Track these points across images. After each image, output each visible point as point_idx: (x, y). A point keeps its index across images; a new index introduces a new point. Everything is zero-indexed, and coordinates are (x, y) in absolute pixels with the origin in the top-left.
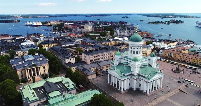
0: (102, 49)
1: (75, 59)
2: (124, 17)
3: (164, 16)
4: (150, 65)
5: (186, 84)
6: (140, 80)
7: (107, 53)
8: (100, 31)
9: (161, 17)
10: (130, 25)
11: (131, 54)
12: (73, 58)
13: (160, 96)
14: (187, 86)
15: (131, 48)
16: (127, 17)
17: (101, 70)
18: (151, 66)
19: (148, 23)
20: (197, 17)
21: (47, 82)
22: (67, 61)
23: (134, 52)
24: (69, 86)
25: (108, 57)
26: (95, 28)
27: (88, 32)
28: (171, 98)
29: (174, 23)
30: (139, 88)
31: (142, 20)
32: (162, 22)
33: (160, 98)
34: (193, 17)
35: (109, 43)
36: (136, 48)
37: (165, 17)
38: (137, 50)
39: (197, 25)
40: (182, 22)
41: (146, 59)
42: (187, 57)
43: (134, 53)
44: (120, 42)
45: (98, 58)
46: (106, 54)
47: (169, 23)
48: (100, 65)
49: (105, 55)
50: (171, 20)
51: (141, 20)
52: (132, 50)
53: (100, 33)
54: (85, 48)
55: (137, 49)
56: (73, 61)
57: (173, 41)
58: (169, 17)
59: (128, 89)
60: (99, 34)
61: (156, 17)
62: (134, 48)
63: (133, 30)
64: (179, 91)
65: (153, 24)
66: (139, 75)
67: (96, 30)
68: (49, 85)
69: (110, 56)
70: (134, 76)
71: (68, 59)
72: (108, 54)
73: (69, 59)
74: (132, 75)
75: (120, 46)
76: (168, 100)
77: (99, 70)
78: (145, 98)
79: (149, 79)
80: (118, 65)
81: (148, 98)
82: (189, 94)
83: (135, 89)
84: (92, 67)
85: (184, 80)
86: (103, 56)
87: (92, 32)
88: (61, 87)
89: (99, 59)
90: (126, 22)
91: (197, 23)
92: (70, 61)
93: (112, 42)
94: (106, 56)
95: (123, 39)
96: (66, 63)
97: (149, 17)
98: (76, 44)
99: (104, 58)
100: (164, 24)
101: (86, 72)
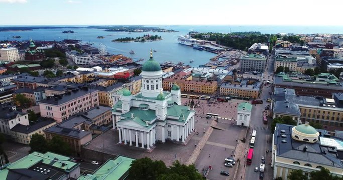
0: (77, 90)
1: (27, 117)
2: (66, 32)
3: (131, 29)
4: (175, 103)
5: (216, 119)
6: (169, 126)
7: (88, 95)
8: (38, 59)
9: (126, 31)
10: (88, 46)
11: (148, 91)
12: (24, 116)
13: (199, 141)
14: (217, 121)
15: (148, 82)
16: (72, 32)
17: (94, 125)
18: (177, 104)
19: (113, 41)
20: (173, 31)
21: (10, 170)
22: (12, 124)
23: (152, 86)
24: (63, 165)
25: (90, 102)
26: (27, 54)
27: (12, 63)
28: (209, 140)
29: (150, 40)
30: (169, 137)
31: (102, 37)
32: (133, 39)
33: (199, 144)
34: (169, 31)
35: (74, 79)
36: (155, 81)
37: (133, 31)
38: (157, 83)
39: (180, 42)
40: (160, 38)
41: (168, 96)
42: (195, 85)
43: (152, 89)
44: (92, 75)
45: (74, 106)
46: (87, 98)
47: (143, 41)
48: (88, 119)
49: (84, 100)
50: (144, 36)
51: (99, 37)
52: (150, 84)
53: (41, 63)
54: (35, 93)
55: (157, 81)
56: (24, 120)
57: (167, 66)
58: (139, 30)
59: (155, 143)
60: (38, 65)
61: (119, 31)
62: (152, 82)
63: (98, 53)
64: (213, 129)
65: (121, 42)
66: (167, 119)
67: (29, 58)
68: (22, 175)
69: (93, 101)
70: (162, 121)
71: (14, 120)
72: (90, 97)
73: (17, 119)
74: (157, 121)
75: (97, 82)
76: (209, 143)
77: (90, 125)
78: (183, 149)
79: (183, 121)
80: (129, 110)
81: (186, 148)
82: (224, 130)
83: (164, 141)
84: (76, 124)
85: (208, 115)
86: (82, 103)
87: (20, 62)
88: (49, 171)
89: (76, 108)
90: (77, 41)
91: (179, 39)
92: (18, 122)
93: (79, 76)
94: (86, 101)
95: (93, 70)
96: (11, 128)
97: (109, 31)
98: (6, 88)
99: (83, 105)
100: (137, 41)
101: (72, 134)
